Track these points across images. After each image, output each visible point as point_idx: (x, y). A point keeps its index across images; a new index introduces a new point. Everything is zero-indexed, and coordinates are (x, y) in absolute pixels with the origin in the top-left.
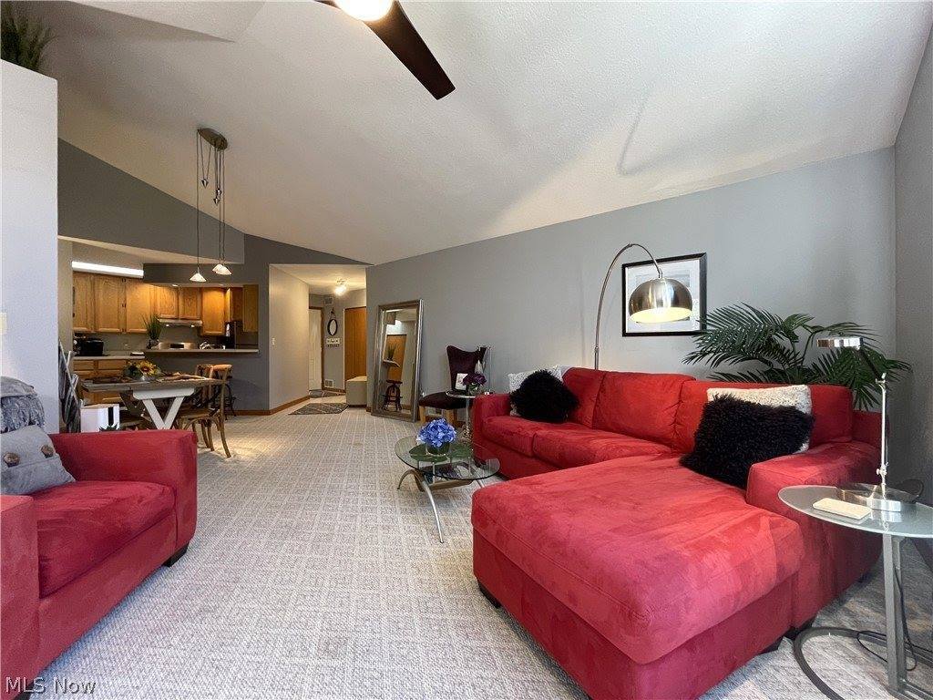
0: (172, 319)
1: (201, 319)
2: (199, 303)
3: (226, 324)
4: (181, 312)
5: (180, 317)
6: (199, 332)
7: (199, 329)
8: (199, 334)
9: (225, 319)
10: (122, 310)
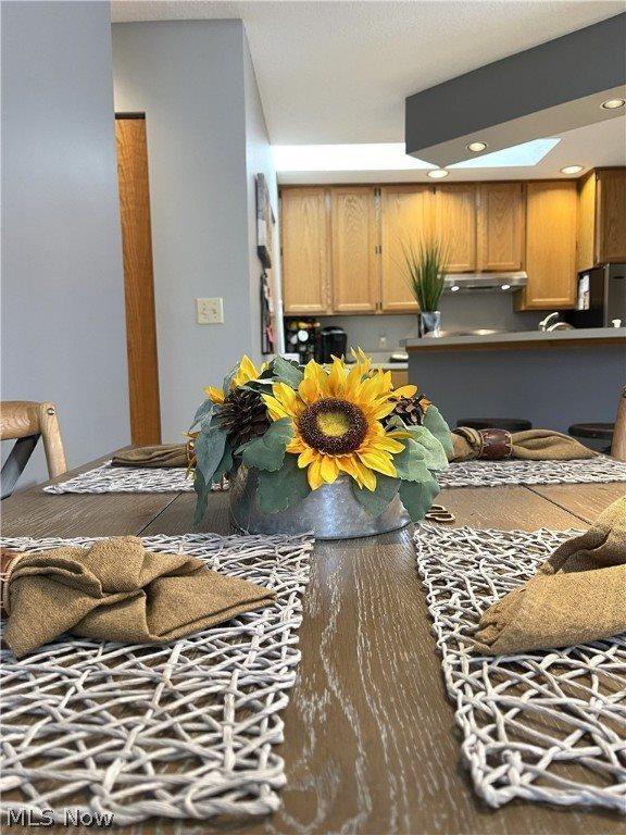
0: (465, 272)
1: (523, 267)
2: (520, 225)
3: (581, 275)
4: (481, 252)
5: (481, 267)
6: (516, 303)
7: (518, 292)
8: (518, 305)
9: (577, 262)
10: (374, 258)
